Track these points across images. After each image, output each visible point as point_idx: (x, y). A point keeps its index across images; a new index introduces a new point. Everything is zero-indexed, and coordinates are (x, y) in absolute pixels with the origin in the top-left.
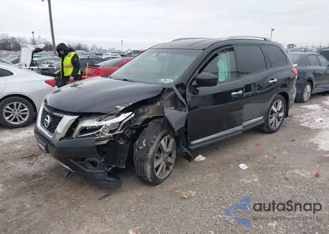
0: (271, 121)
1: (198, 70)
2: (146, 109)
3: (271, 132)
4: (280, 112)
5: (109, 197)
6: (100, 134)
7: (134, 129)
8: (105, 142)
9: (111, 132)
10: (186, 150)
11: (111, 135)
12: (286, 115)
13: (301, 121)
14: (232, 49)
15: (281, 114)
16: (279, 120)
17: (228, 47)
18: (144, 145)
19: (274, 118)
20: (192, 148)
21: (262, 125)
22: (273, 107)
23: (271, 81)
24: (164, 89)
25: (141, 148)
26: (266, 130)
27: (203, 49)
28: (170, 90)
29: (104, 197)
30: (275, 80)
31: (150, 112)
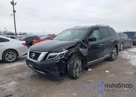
0: (113, 56)
1: (88, 36)
2: (72, 49)
3: (113, 60)
4: (115, 53)
5: (60, 84)
6: (56, 58)
7: (68, 57)
8: (58, 61)
9: (60, 57)
10: (86, 66)
11: (60, 58)
12: (117, 54)
13: (122, 57)
14: (98, 29)
15: (116, 54)
16: (115, 56)
17: (97, 28)
18: (72, 63)
19: (114, 55)
20: (88, 65)
21: (110, 58)
22: (113, 51)
23: (112, 41)
24: (78, 42)
25: (71, 64)
26: (111, 59)
27: (89, 29)
28: (80, 42)
29: (58, 84)
30: (113, 40)
31: (73, 50)
